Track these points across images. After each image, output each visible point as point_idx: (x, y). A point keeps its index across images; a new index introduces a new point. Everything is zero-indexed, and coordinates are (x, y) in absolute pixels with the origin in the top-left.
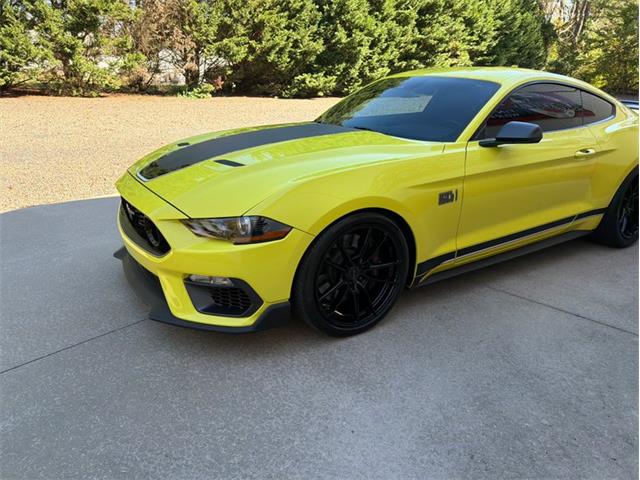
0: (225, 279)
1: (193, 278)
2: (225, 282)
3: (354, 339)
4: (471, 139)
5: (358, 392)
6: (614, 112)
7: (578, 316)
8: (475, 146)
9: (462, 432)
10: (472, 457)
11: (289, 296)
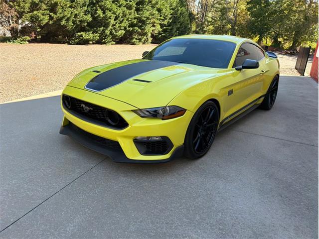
0: (157, 137)
1: (138, 138)
2: (157, 139)
3: (203, 159)
4: (233, 67)
5: (222, 180)
6: (264, 55)
7: (274, 138)
8: (234, 70)
9: (271, 188)
10: (281, 196)
11: (183, 142)
